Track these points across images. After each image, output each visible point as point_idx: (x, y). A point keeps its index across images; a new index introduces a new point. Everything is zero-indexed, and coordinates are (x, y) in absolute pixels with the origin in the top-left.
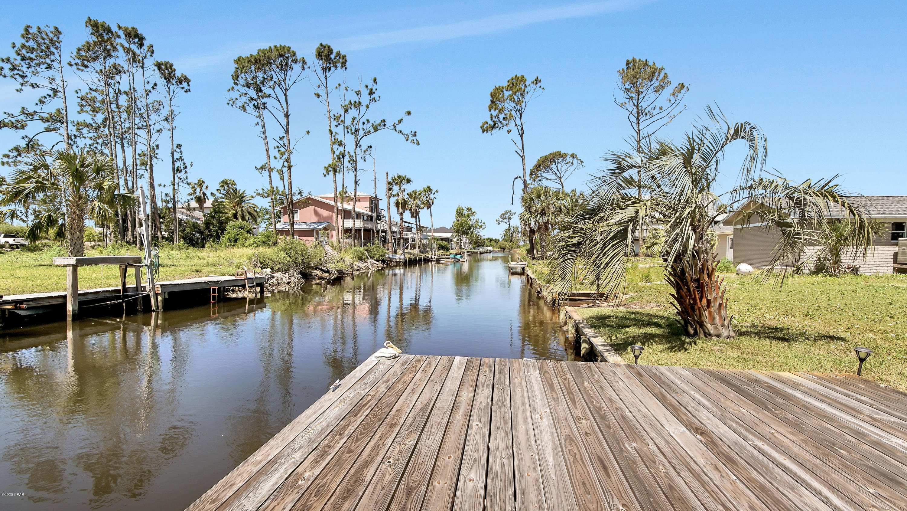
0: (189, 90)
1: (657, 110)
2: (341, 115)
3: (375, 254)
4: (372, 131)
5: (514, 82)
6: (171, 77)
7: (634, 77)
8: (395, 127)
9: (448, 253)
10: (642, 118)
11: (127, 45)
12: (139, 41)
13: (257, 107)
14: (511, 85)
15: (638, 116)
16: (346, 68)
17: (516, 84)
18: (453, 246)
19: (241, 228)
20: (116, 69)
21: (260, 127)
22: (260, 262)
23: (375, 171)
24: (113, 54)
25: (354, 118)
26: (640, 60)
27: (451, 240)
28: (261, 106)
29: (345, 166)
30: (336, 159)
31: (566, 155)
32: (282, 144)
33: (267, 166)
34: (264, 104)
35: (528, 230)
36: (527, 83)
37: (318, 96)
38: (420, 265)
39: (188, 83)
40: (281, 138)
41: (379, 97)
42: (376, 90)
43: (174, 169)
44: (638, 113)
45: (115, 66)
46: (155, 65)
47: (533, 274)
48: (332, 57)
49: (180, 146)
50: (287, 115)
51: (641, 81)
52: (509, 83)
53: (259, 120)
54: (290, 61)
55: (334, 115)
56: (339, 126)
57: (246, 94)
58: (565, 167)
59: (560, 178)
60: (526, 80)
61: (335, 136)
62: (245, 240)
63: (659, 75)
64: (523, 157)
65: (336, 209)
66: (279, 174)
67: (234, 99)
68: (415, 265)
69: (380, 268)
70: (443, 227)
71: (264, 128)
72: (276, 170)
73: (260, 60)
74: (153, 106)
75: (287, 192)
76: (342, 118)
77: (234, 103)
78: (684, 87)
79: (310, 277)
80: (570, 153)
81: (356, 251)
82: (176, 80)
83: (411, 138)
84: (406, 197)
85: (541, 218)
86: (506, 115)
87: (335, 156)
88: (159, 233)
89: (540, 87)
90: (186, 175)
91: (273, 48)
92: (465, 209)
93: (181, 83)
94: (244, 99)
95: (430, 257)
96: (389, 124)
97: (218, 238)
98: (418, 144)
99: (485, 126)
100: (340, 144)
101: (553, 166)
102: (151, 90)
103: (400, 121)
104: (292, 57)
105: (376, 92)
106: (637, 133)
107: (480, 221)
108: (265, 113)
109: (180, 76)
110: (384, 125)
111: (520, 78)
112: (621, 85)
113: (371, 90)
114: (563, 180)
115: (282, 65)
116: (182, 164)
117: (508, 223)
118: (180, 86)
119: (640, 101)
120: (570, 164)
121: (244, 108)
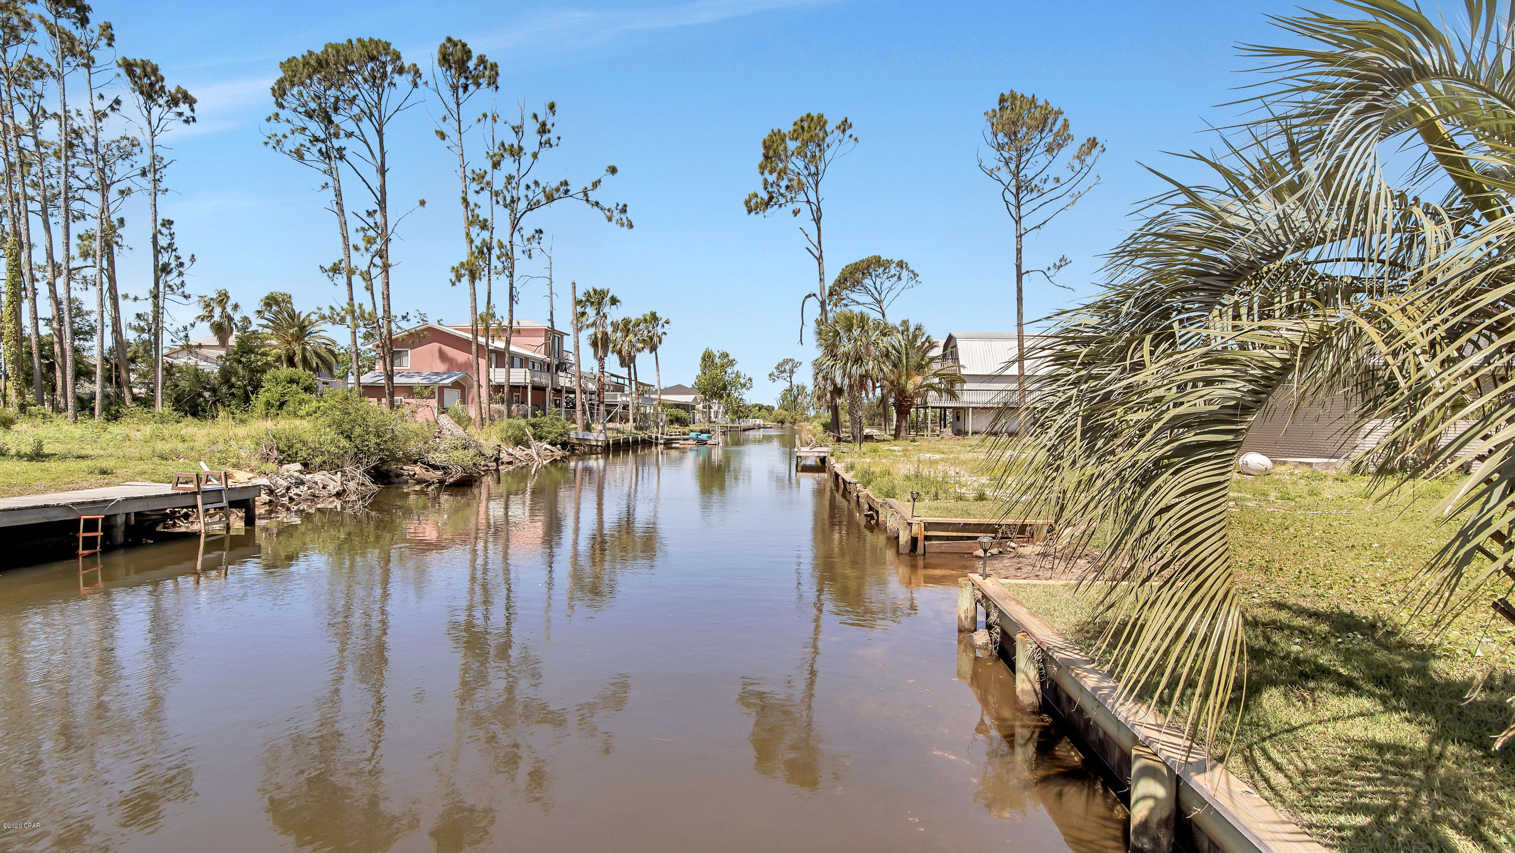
0: (194, 120)
1: (1051, 184)
2: (486, 172)
3: (550, 433)
4: (544, 201)
5: (806, 125)
6: (156, 92)
7: (1014, 123)
8: (586, 195)
9: (686, 430)
10: (1025, 197)
11: (51, 19)
12: (77, 12)
13: (326, 155)
14: (800, 131)
15: (1018, 193)
16: (497, 88)
17: (810, 127)
18: (697, 418)
19: (292, 381)
20: (34, 68)
21: (330, 193)
22: (278, 449)
23: (550, 279)
24: (23, 35)
25: (510, 178)
26: (1022, 96)
27: (693, 408)
28: (334, 154)
29: (492, 267)
30: (476, 254)
31: (890, 262)
32: (373, 225)
33: (343, 265)
34: (340, 150)
35: (830, 388)
36: (828, 128)
37: (443, 136)
38: (635, 452)
39: (191, 105)
40: (369, 214)
41: (559, 138)
42: (553, 125)
43: (156, 266)
44: (1018, 188)
45: (29, 60)
46: (120, 66)
47: (847, 472)
48: (471, 64)
49: (171, 223)
50: (383, 171)
51: (1025, 129)
52: (796, 127)
53: (329, 180)
54: (389, 69)
55: (473, 172)
56: (482, 193)
57: (304, 129)
58: (887, 284)
59: (879, 302)
60: (826, 122)
61: (473, 211)
62: (300, 404)
63: (1054, 123)
64: (820, 259)
65: (474, 347)
66: (364, 279)
67: (280, 137)
68: (626, 452)
69: (559, 458)
70: (679, 385)
71: (339, 194)
72: (358, 272)
73: (328, 64)
74: (119, 148)
75: (380, 313)
76: (488, 178)
77: (278, 142)
78: (1096, 144)
79: (396, 480)
80: (896, 260)
81: (510, 426)
82: (165, 98)
83: (616, 215)
84: (609, 329)
85: (855, 367)
86: (790, 180)
87: (474, 249)
88: (126, 390)
89: (851, 136)
90: (181, 279)
91: (354, 42)
92: (718, 355)
93: (177, 105)
94: (300, 139)
95: (654, 437)
96: (574, 188)
97: (247, 399)
98: (631, 226)
99: (754, 201)
100: (484, 226)
101: (868, 282)
102: (108, 111)
103: (596, 184)
104: (394, 61)
105: (552, 129)
106: (1017, 222)
107: (743, 375)
108: (342, 166)
109: (173, 91)
110: (567, 191)
111: (815, 118)
112: (990, 137)
113: (544, 125)
114: (884, 305)
115: (374, 78)
116: (173, 258)
117: (788, 379)
118: (174, 109)
119: (1021, 166)
120: (896, 278)
121: (299, 155)
